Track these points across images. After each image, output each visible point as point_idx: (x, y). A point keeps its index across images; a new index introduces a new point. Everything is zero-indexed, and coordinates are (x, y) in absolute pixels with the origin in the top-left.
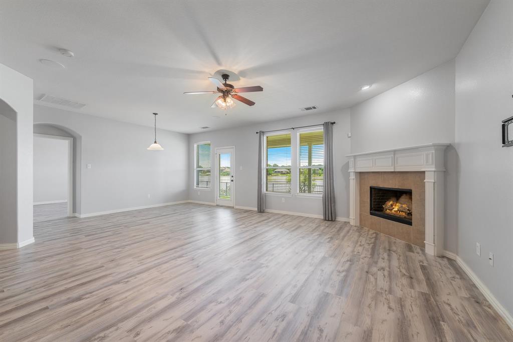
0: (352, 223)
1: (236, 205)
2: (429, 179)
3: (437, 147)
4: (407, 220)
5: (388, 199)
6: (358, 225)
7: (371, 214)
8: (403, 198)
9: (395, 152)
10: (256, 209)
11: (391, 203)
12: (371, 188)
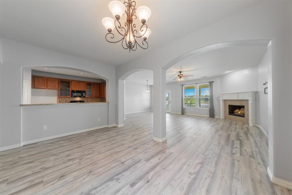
0: (221, 118)
1: (172, 112)
2: (250, 102)
3: (253, 92)
4: (243, 116)
5: (236, 109)
6: (224, 118)
7: (229, 114)
8: (242, 109)
9: (238, 93)
10: (181, 113)
11: (237, 110)
12: (229, 105)
